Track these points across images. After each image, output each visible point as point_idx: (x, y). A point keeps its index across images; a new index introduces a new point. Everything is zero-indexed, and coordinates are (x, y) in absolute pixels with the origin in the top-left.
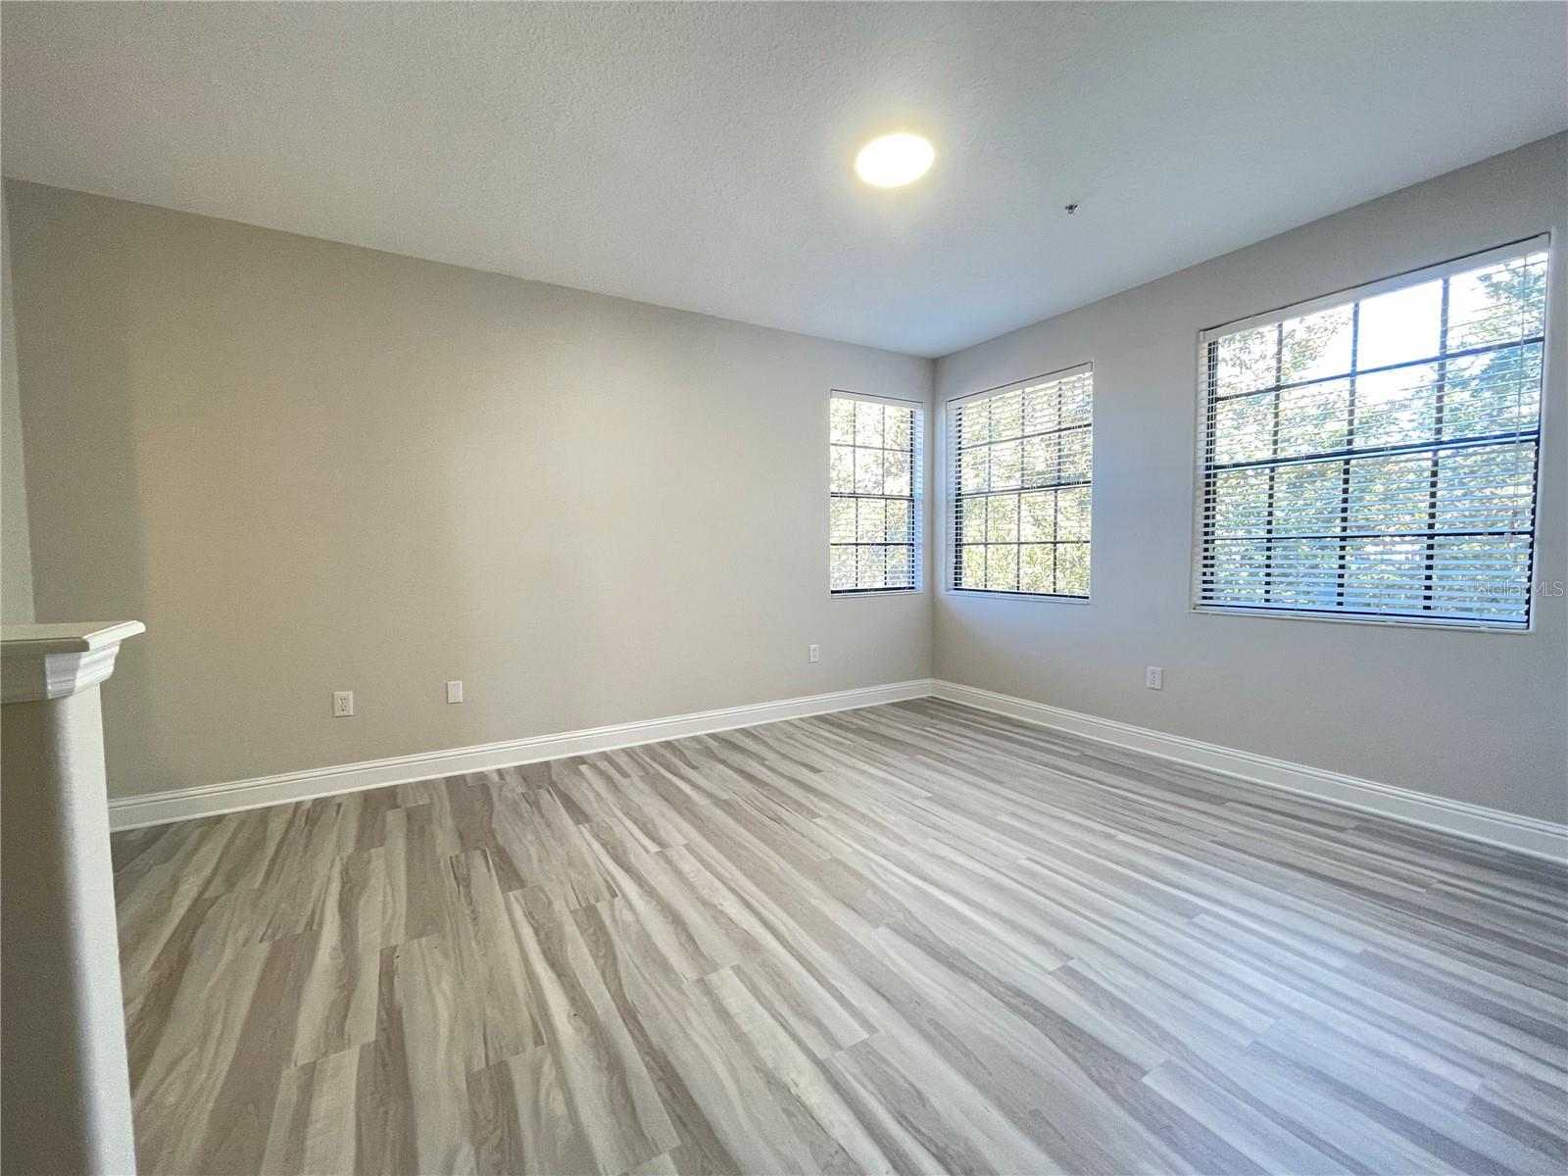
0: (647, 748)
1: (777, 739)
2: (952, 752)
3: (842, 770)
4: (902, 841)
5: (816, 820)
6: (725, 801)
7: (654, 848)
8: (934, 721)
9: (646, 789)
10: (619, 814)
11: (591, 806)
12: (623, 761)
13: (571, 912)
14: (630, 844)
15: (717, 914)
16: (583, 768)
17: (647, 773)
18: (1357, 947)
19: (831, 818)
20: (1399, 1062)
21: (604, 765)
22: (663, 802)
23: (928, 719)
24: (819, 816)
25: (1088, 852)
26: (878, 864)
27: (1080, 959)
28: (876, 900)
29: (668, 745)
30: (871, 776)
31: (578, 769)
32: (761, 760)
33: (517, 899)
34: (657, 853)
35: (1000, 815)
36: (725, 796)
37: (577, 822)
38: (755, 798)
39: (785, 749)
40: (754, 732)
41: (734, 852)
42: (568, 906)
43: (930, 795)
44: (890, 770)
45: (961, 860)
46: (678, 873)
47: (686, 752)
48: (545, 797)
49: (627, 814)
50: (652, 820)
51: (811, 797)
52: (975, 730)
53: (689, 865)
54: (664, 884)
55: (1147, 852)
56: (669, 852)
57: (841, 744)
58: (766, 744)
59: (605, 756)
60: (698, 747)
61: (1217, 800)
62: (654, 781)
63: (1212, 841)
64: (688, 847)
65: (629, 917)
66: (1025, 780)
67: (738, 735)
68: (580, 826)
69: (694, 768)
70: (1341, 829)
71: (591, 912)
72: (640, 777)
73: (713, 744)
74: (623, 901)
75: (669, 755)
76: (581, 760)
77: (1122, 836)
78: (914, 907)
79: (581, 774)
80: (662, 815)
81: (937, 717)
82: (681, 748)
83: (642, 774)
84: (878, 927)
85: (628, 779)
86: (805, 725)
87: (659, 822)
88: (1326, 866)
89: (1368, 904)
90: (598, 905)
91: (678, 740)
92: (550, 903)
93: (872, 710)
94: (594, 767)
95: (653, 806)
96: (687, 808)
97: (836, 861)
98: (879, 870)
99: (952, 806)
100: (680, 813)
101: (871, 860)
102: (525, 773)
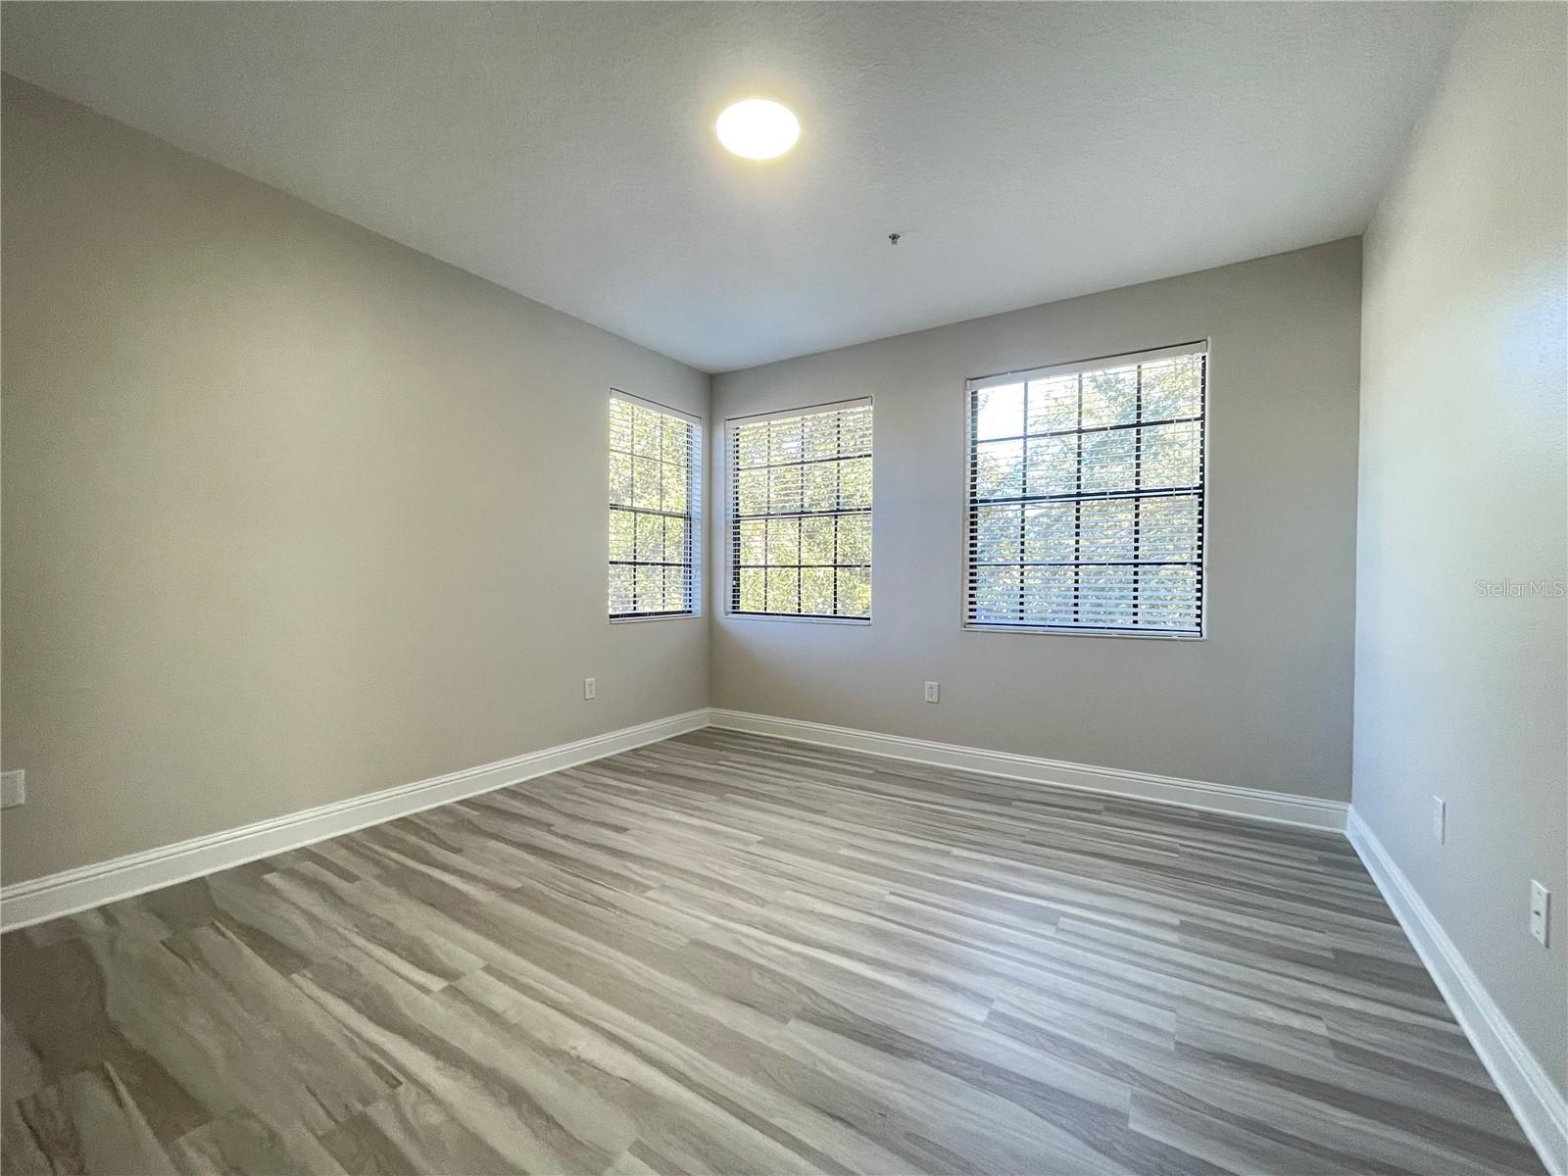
0: (373, 832)
1: (553, 796)
2: (759, 785)
3: (650, 824)
4: (762, 902)
5: (650, 894)
6: (517, 891)
7: (437, 984)
8: (724, 753)
9: (391, 892)
10: (360, 941)
11: (306, 938)
12: (340, 856)
13: (320, 1139)
14: (396, 988)
15: (576, 1067)
16: (272, 878)
17: (385, 868)
18: (1175, 920)
19: (664, 888)
20: (1269, 1025)
21: (309, 867)
22: (431, 910)
23: (718, 752)
24: (650, 888)
25: (938, 874)
26: (748, 936)
27: (1001, 999)
28: (768, 984)
29: (403, 823)
30: (692, 827)
31: (262, 880)
32: (548, 827)
33: (200, 1150)
34: (444, 990)
35: (839, 849)
36: (515, 884)
37: (286, 972)
38: (556, 877)
39: (569, 808)
40: (521, 791)
41: (563, 963)
42: (313, 1131)
43: (761, 838)
44: (706, 815)
45: (830, 910)
46: (493, 1016)
47: (434, 829)
48: (207, 937)
49: (372, 938)
50: (417, 940)
51: (630, 865)
52: (769, 757)
53: (501, 997)
54: (472, 1037)
55: (984, 864)
56: (463, 984)
57: (636, 793)
58: (541, 804)
59: (305, 853)
60: (451, 821)
61: (1005, 801)
62: (402, 881)
63: (1025, 842)
64: (488, 969)
65: (434, 1117)
66: (841, 805)
67: (500, 797)
68: (294, 976)
69: (457, 851)
70: (1099, 813)
71: (363, 1126)
72: (378, 877)
73: (473, 814)
74: (414, 1090)
75: (412, 839)
76: (265, 865)
77: (955, 851)
78: (813, 982)
79: (273, 890)
80: (431, 928)
81: (726, 749)
82: (428, 826)
83: (379, 871)
84: (785, 1021)
85: (357, 883)
86: (582, 775)
87: (433, 939)
88: (1108, 847)
89: (1156, 876)
90: (370, 1111)
91: (416, 815)
92: (273, 1137)
93: (653, 747)
94: (291, 874)
95: (414, 919)
96: (469, 912)
97: (696, 943)
98: (753, 944)
99: (789, 847)
100: (460, 921)
101: (737, 933)
102: (157, 904)
